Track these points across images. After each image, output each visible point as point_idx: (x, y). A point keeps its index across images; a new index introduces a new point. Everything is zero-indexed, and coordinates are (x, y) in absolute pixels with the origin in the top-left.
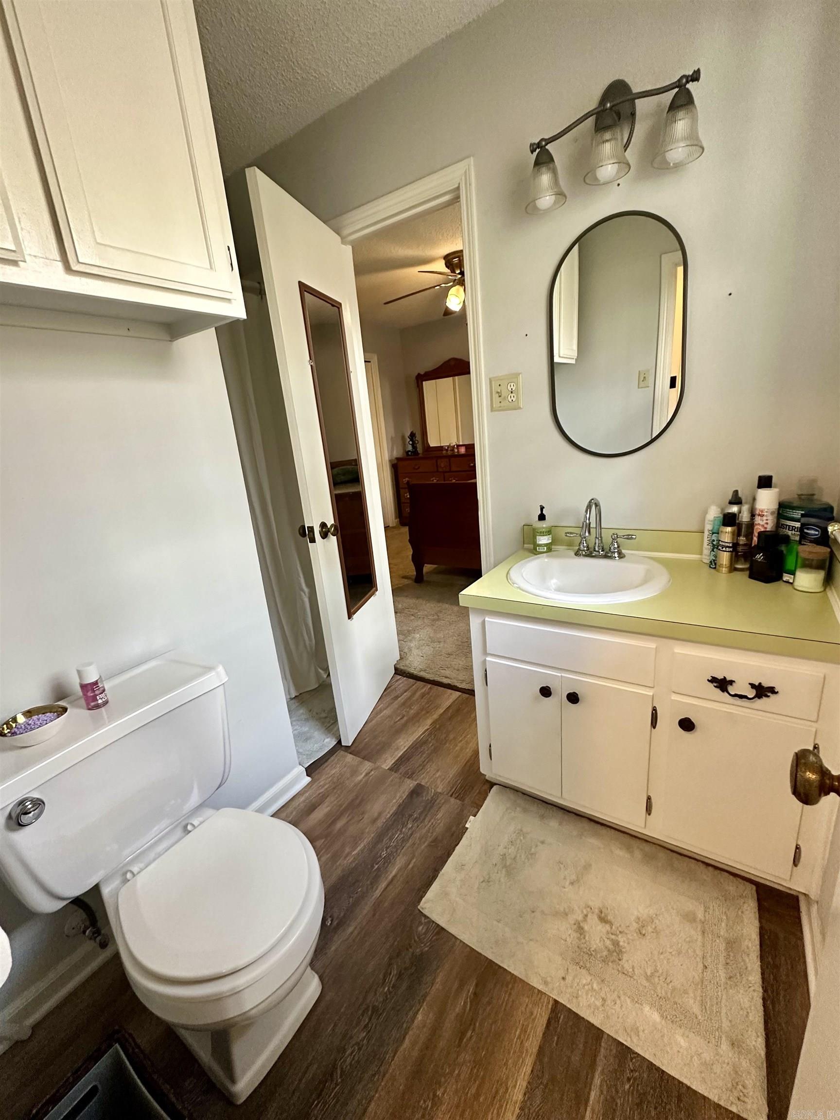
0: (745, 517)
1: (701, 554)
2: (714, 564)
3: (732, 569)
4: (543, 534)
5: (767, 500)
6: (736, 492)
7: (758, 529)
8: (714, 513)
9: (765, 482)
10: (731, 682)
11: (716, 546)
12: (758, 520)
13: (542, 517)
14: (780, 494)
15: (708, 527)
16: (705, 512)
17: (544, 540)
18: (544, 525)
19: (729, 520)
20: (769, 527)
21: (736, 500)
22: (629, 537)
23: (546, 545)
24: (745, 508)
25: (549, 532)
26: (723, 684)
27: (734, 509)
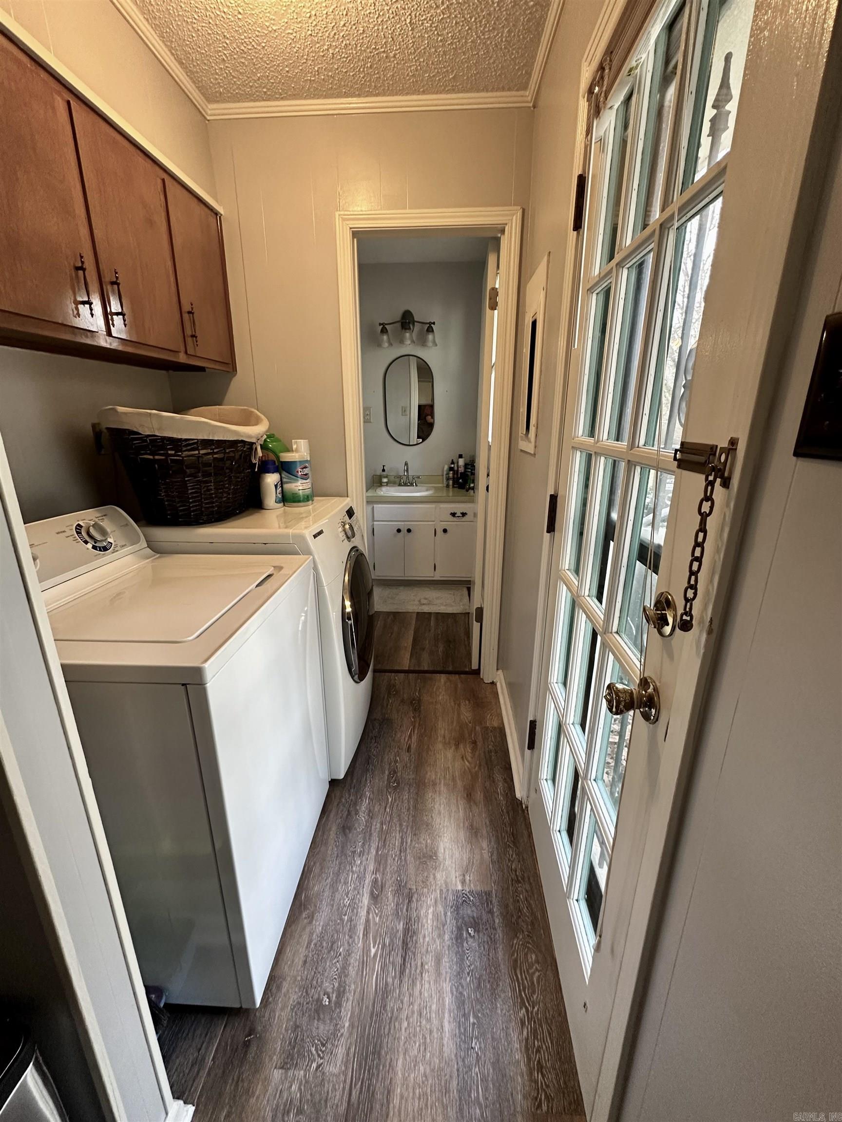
0: (456, 468)
1: (443, 483)
2: (448, 486)
3: (453, 487)
4: (385, 477)
5: (461, 462)
6: (453, 460)
7: (460, 472)
8: (446, 467)
9: (461, 456)
10: (456, 513)
11: (448, 479)
12: (459, 469)
13: (384, 470)
14: (465, 460)
15: (445, 473)
16: (443, 468)
17: (385, 480)
18: (384, 473)
19: (451, 469)
20: (463, 471)
21: (453, 463)
22: (418, 477)
23: (386, 482)
24: (456, 465)
25: (386, 477)
26: (453, 515)
27: (453, 466)
